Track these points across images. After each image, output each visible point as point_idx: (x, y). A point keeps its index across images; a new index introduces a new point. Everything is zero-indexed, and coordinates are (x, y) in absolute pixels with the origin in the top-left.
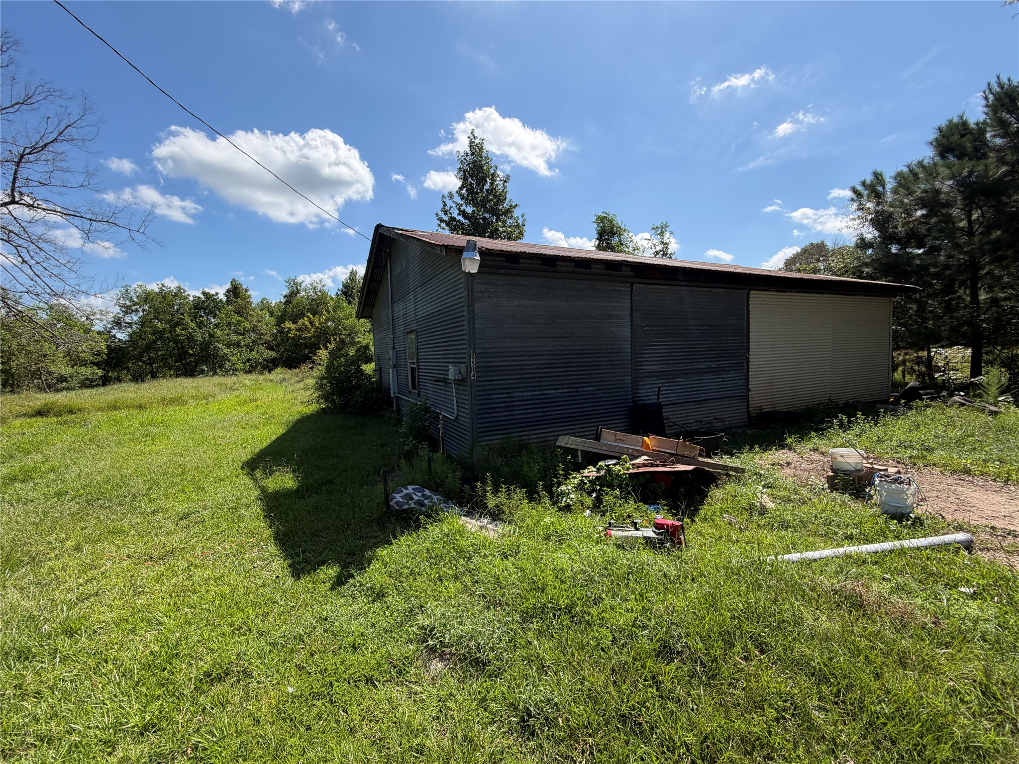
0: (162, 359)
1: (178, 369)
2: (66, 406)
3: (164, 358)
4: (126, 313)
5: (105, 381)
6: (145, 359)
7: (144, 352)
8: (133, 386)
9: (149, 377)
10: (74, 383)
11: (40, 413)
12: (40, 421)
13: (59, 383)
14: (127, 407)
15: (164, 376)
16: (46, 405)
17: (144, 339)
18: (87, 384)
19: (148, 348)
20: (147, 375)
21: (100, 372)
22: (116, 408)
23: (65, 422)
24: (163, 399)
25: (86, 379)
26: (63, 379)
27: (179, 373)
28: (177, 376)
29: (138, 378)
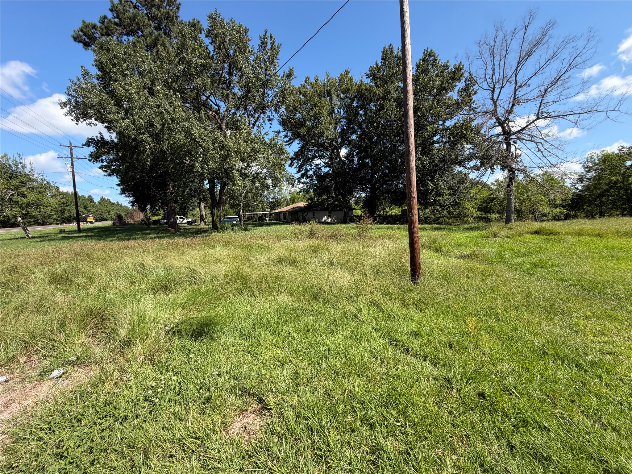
0: (611, 203)
1: (624, 210)
2: (550, 230)
3: (613, 202)
4: (588, 172)
5: (567, 217)
6: (597, 203)
7: (597, 198)
8: (587, 221)
9: (598, 215)
10: (550, 217)
11: (536, 233)
12: (538, 237)
13: (543, 217)
14: (589, 234)
15: (611, 215)
16: (540, 228)
17: (599, 189)
18: (556, 218)
19: (601, 195)
20: (596, 214)
21: (565, 212)
22: (580, 235)
23: (550, 240)
24: (618, 232)
25: (556, 215)
26: (544, 215)
27: (625, 213)
28: (623, 215)
29: (590, 215)
